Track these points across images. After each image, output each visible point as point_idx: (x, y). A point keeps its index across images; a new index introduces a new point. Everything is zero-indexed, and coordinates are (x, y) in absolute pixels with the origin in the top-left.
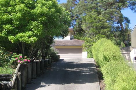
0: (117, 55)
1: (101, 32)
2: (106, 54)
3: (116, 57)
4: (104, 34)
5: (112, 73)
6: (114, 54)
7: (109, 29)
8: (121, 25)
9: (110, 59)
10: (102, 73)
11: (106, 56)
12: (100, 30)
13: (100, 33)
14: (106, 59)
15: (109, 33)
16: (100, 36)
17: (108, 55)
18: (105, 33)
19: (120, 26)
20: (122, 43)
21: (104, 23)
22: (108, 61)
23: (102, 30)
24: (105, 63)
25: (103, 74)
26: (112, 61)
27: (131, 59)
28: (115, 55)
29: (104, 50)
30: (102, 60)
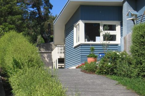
0: (34, 59)
1: (8, 20)
2: (17, 57)
3: (32, 61)
4: (13, 23)
5: (27, 87)
6: (29, 57)
7: (21, 15)
8: (39, 9)
9: (23, 64)
10: (12, 85)
11: (17, 60)
12: (6, 18)
13: (6, 22)
14: (17, 64)
15: (20, 21)
16: (6, 27)
17: (20, 59)
18: (14, 21)
19: (37, 11)
20: (39, 37)
21: (12, 6)
22: (20, 68)
23: (10, 17)
24: (16, 70)
25: (13, 87)
26: (26, 67)
27: (53, 62)
28: (31, 59)
29: (15, 51)
30: (11, 66)
